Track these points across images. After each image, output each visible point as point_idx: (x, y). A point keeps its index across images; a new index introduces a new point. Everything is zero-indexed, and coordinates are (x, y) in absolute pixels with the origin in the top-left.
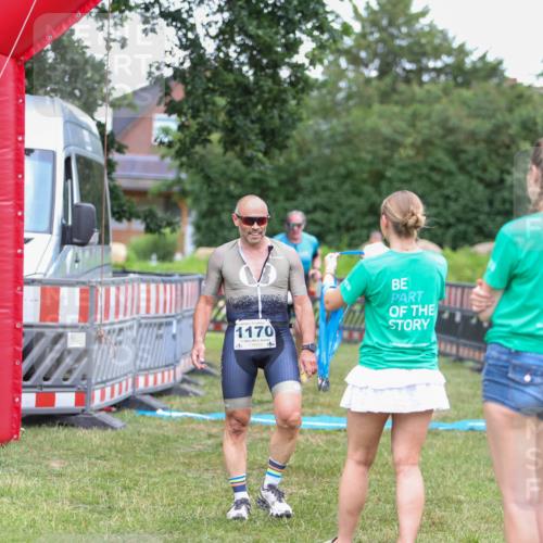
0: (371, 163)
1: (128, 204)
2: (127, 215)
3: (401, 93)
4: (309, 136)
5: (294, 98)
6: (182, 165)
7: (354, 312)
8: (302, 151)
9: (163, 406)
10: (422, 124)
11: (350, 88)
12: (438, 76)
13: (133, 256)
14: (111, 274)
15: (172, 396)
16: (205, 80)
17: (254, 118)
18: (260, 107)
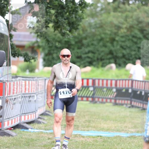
0: (110, 35)
1: (18, 51)
2: (17, 55)
3: (121, 8)
4: (86, 24)
5: (81, 10)
6: (38, 36)
7: (104, 91)
8: (84, 30)
9: (31, 127)
10: (129, 20)
11: (102, 6)
12: (136, 2)
13: (20, 70)
14: (11, 78)
15: (34, 124)
16: (47, 4)
17: (65, 18)
18: (68, 14)
